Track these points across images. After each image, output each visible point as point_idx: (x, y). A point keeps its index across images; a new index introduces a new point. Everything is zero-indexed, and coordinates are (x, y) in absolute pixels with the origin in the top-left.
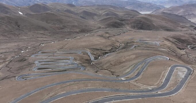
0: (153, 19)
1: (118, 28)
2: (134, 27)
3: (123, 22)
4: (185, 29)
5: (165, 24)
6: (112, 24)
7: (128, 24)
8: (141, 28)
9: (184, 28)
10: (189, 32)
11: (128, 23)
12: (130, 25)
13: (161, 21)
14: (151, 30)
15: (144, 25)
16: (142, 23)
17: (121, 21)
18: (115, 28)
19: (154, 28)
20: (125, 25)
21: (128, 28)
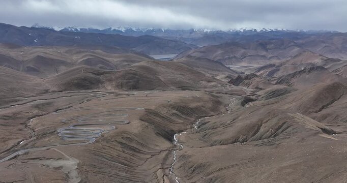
0: (160, 69)
1: (88, 89)
2: (120, 86)
3: (101, 77)
4: (212, 84)
5: (181, 76)
6: (76, 81)
7: (110, 80)
8: (135, 87)
9: (211, 82)
10: (217, 89)
11: (112, 78)
12: (114, 83)
13: (173, 71)
14: (153, 89)
15: (140, 82)
16: (137, 76)
17: (98, 75)
18: (81, 90)
19: (159, 86)
20: (103, 82)
21: (109, 88)
